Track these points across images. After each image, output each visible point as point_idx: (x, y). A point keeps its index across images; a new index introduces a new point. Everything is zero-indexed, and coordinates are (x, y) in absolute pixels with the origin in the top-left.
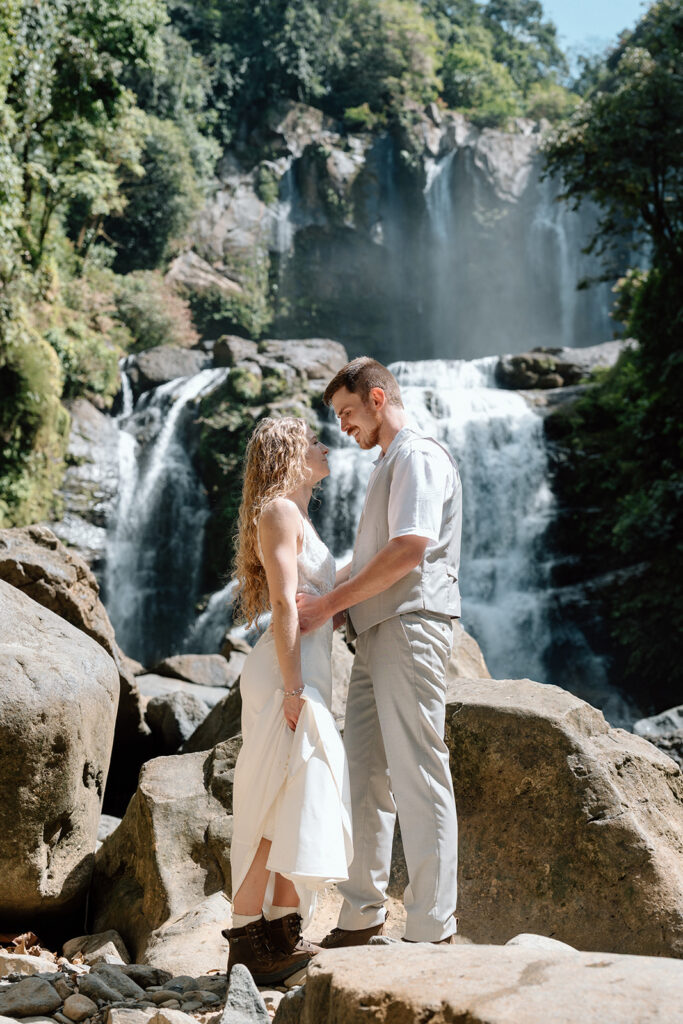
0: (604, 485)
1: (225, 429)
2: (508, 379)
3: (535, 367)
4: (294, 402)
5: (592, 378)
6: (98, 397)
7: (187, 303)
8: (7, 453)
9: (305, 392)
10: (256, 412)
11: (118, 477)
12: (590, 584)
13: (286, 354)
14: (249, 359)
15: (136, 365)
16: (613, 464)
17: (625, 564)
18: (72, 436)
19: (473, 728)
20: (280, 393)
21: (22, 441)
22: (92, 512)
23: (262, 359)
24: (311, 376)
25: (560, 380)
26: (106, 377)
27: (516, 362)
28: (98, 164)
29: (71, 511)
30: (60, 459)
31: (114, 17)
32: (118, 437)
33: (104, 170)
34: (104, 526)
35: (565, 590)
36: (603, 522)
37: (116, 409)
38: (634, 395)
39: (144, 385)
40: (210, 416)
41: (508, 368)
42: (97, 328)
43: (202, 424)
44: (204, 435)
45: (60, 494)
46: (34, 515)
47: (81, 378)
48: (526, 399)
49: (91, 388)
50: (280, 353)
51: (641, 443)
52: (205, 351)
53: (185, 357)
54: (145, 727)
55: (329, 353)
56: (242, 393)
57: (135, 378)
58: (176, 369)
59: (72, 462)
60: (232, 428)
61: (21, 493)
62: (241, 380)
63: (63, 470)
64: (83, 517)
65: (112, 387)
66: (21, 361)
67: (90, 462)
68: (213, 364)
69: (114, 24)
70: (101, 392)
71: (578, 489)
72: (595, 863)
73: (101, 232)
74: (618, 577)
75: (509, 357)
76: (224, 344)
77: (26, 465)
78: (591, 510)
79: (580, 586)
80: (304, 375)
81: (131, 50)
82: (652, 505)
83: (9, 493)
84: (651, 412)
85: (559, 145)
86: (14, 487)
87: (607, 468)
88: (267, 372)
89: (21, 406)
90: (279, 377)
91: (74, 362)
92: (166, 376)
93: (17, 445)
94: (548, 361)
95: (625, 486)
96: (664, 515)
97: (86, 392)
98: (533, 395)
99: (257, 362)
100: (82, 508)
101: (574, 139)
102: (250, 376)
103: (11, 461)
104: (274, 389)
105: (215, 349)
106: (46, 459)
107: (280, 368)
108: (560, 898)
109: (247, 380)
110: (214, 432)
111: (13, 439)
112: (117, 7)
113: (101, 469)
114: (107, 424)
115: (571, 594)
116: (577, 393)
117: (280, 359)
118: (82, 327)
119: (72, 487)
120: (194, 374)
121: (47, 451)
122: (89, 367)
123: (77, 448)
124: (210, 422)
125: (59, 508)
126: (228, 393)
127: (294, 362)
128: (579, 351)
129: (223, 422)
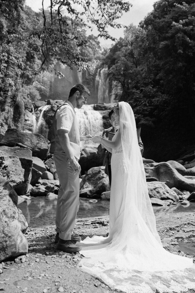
1: (52, 116)
2: (95, 109)
3: (100, 106)
5: (110, 109)
6: (29, 109)
8: (16, 119)
11: (33, 123)
15: (34, 104)
18: (26, 116)
21: (19, 117)
22: (29, 129)
25: (104, 109)
26: (30, 106)
27: (97, 106)
28: (30, 69)
29: (26, 129)
30: (24, 120)
32: (33, 116)
33: (31, 70)
34: (31, 131)
37: (31, 111)
39: (36, 107)
40: (49, 113)
41: (96, 106)
42: (28, 97)
43: (47, 115)
44: (48, 117)
45: (24, 126)
46: (21, 129)
47: (27, 106)
48: (100, 112)
49: (28, 108)
50: (60, 103)
53: (43, 103)
56: (54, 110)
57: (34, 106)
58: (41, 105)
59: (26, 120)
60: (53, 116)
61: (18, 126)
63: (24, 122)
64: (28, 130)
65: (31, 108)
66: (19, 104)
67: (29, 120)
68: (48, 104)
69: (35, 45)
70: (29, 108)
73: (26, 79)
75: (96, 105)
76: (49, 100)
77: (19, 121)
81: (37, 50)
83: (17, 125)
85: (109, 72)
86: (17, 124)
89: (19, 111)
91: (25, 103)
92: (40, 106)
93: (18, 117)
94: (102, 106)
97: (27, 108)
99: (56, 105)
100: (28, 128)
101: (112, 72)
105: (47, 101)
106: (22, 120)
109: (55, 108)
110: (50, 116)
111: (17, 116)
113: (31, 122)
114: (31, 114)
116: (107, 112)
118: (26, 97)
119: (26, 125)
120: (45, 106)
121: (22, 118)
122: (28, 104)
123: (27, 118)
124: (49, 114)
125: (24, 128)
126: (52, 109)
128: (107, 104)
129: (51, 115)
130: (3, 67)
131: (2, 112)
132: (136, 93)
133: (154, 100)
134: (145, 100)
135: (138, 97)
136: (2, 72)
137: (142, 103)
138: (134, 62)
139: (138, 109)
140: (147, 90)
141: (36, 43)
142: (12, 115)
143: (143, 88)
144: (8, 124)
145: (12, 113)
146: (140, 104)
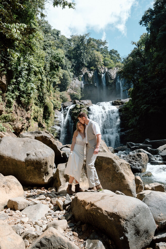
0: (127, 118)
2: (113, 104)
3: (117, 102)
4: (85, 109)
5: (125, 103)
6: (58, 109)
7: (70, 95)
8: (47, 117)
9: (86, 107)
10: (79, 110)
11: (61, 120)
12: (126, 132)
13: (83, 102)
14: (78, 103)
15: (63, 104)
16: (128, 115)
17: (130, 129)
18: (55, 114)
19: (101, 159)
20: (83, 107)
21: (48, 115)
22: (58, 124)
23: (80, 103)
24: (87, 105)
25: (121, 104)
26: (59, 106)
27: (115, 102)
28: (57, 77)
29: (55, 124)
31: (58, 57)
33: (58, 78)
34: (60, 126)
35: (122, 133)
36: (127, 123)
37: (61, 110)
38: (131, 106)
39: (64, 107)
40: (73, 111)
41: (114, 102)
42: (58, 100)
44: (73, 113)
46: (51, 125)
47: (56, 106)
48: (116, 107)
49: (57, 108)
51: (132, 112)
52: (72, 102)
54: (62, 156)
55: (89, 102)
56: (78, 108)
57: (63, 106)
59: (55, 118)
60: (76, 112)
61: (49, 122)
62: (77, 106)
64: (57, 125)
65: (60, 108)
66: (48, 105)
67: (57, 118)
68: (73, 104)
69: (58, 58)
70: (59, 108)
71: (124, 119)
72: (117, 177)
73: (58, 86)
74: (129, 131)
75: (114, 101)
76: (75, 101)
77: (49, 118)
78: (126, 122)
79: (124, 132)
80: (86, 105)
82: (134, 121)
83: (47, 122)
84: (134, 108)
85: (120, 71)
87: (128, 116)
88: (81, 105)
89: (48, 111)
90: (82, 105)
91: (55, 104)
92: (67, 106)
93: (48, 116)
94: (119, 101)
95: (130, 118)
96: (135, 122)
98: (117, 106)
100: (57, 124)
101: (122, 70)
102: (78, 105)
103: (47, 118)
104: (82, 107)
105: (74, 102)
106: (52, 118)
107: (82, 104)
108: (112, 182)
109: (78, 106)
111: (47, 115)
112: (58, 55)
113: (59, 119)
114: (60, 113)
115: (123, 133)
116: (123, 106)
117: (82, 103)
118: (56, 100)
119: (55, 121)
120: (71, 105)
121: (52, 116)
123: (56, 116)
124: (73, 112)
125: (54, 124)
126: (76, 108)
127: (84, 103)
128: (123, 100)
129: (75, 112)
130: (24, 74)
131: (27, 111)
132: (145, 86)
133: (161, 90)
134: (153, 91)
135: (146, 89)
136: (23, 78)
137: (151, 94)
138: (141, 60)
139: (148, 100)
140: (154, 82)
141: (59, 55)
142: (42, 114)
143: (151, 81)
144: (38, 122)
145: (42, 113)
146: (149, 95)
